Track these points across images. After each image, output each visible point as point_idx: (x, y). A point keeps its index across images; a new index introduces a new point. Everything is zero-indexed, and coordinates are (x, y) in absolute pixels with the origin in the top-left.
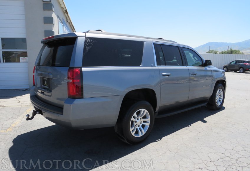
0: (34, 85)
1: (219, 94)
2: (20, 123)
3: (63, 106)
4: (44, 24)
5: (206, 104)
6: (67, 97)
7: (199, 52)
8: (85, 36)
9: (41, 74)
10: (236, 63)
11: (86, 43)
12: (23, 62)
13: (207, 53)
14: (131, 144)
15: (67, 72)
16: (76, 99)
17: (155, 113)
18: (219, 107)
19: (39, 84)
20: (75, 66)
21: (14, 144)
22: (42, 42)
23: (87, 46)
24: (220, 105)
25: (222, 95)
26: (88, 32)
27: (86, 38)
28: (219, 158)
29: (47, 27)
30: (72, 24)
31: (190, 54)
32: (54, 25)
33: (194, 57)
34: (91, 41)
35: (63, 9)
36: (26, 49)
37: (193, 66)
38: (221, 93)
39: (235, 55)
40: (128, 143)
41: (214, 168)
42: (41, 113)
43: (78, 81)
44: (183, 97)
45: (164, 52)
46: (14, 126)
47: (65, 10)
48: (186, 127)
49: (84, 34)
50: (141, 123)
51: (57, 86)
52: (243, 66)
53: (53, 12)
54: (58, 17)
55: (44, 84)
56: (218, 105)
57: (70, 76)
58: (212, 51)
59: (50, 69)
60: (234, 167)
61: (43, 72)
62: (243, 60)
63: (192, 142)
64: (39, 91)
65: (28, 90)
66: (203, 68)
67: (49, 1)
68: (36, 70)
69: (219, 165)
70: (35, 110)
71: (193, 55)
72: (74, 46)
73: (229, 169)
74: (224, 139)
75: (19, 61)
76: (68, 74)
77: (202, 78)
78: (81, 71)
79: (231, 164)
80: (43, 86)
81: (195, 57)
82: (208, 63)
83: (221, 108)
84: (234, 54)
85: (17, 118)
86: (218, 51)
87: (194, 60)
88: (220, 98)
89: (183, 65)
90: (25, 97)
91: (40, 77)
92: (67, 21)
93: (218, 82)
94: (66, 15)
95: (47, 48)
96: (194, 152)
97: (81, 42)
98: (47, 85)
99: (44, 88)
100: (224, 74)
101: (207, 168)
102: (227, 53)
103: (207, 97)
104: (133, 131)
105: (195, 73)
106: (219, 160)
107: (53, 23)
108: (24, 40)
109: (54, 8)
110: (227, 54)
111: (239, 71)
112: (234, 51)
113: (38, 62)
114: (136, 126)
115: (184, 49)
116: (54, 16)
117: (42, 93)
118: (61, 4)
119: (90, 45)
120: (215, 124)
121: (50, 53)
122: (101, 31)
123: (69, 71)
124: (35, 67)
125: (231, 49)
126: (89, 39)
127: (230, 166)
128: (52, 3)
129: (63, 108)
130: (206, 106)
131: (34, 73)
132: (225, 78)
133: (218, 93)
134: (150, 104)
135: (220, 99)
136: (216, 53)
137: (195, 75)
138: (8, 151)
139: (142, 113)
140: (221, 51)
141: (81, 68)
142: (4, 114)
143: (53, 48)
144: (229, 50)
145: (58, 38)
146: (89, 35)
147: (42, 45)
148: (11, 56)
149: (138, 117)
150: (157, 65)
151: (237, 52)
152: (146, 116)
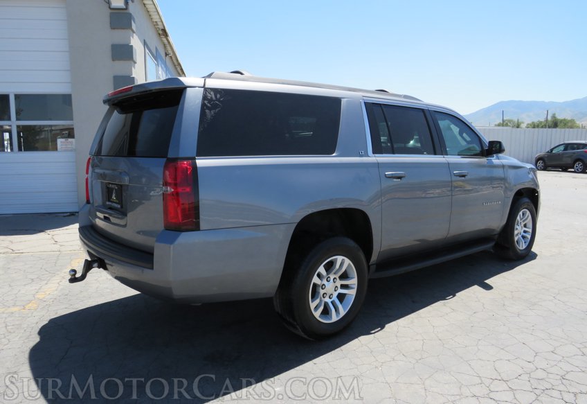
0: (88, 202)
1: (524, 221)
2: (56, 290)
3: (153, 249)
4: (113, 60)
5: (492, 244)
6: (163, 228)
7: (477, 125)
8: (202, 85)
9: (103, 176)
10: (565, 149)
11: (206, 102)
12: (65, 151)
13: (496, 125)
14: (311, 339)
15: (162, 169)
16: (183, 233)
17: (369, 267)
18: (523, 252)
19: (98, 198)
20: (181, 155)
21: (41, 339)
22: (105, 102)
23: (208, 108)
24: (524, 247)
25: (530, 225)
26: (209, 76)
27: (206, 89)
28: (521, 371)
29: (119, 68)
30: (177, 60)
31: (453, 126)
32: (135, 63)
33: (461, 134)
34: (218, 96)
35: (157, 25)
36: (72, 119)
37: (459, 155)
38: (526, 219)
39: (563, 130)
40: (305, 336)
41: (508, 396)
42: (103, 265)
43: (188, 189)
44: (435, 229)
45: (389, 124)
46: (43, 296)
47: (161, 27)
48: (444, 298)
49: (200, 82)
50: (335, 291)
51: (140, 203)
52: (581, 158)
53: (134, 32)
54: (145, 44)
55: (109, 199)
56: (521, 248)
57: (169, 180)
58: (510, 121)
59: (123, 164)
60: (555, 394)
61: (107, 172)
62: (583, 142)
63: (456, 336)
64: (99, 214)
65: (77, 214)
66: (484, 160)
67: (125, 7)
68: (93, 167)
69: (519, 388)
70: (89, 259)
71: (458, 129)
72: (177, 108)
73: (543, 398)
74: (532, 328)
75: (55, 149)
76: (164, 173)
77: (484, 185)
78: (195, 167)
79: (549, 386)
80: (108, 203)
81: (464, 135)
82: (495, 148)
83: (528, 256)
84: (561, 128)
85: (49, 280)
86: (523, 123)
87: (463, 141)
88: (525, 232)
89: (435, 153)
90: (68, 231)
91: (102, 183)
92: (166, 55)
93: (520, 194)
94: (164, 39)
95: (117, 116)
96: (462, 358)
97: (193, 99)
98: (117, 201)
99: (111, 208)
100: (535, 175)
101: (492, 395)
102: (543, 127)
103: (493, 230)
104: (316, 308)
105: (464, 172)
106: (519, 377)
107: (134, 59)
108: (66, 99)
109: (134, 22)
110: (545, 129)
111: (573, 168)
112: (561, 121)
113: (96, 147)
114: (324, 297)
115: (437, 116)
116: (136, 43)
117: (106, 219)
118: (151, 13)
119: (214, 106)
120: (512, 292)
121: (124, 126)
122: (242, 74)
123: (166, 167)
124: (90, 159)
125: (554, 116)
126: (212, 93)
127: (546, 391)
128: (131, 12)
129: (152, 254)
130: (492, 251)
131: (87, 173)
132: (537, 185)
133: (521, 219)
134: (356, 246)
135: (524, 234)
136: (518, 126)
137: (464, 176)
138: (27, 355)
139: (337, 266)
140: (530, 122)
141: (194, 159)
142: (20, 270)
143: (130, 115)
144: (549, 118)
145: (143, 90)
146: (213, 83)
147: (107, 107)
148: (38, 138)
149: (328, 274)
150: (373, 153)
151: (569, 124)
152: (348, 271)
